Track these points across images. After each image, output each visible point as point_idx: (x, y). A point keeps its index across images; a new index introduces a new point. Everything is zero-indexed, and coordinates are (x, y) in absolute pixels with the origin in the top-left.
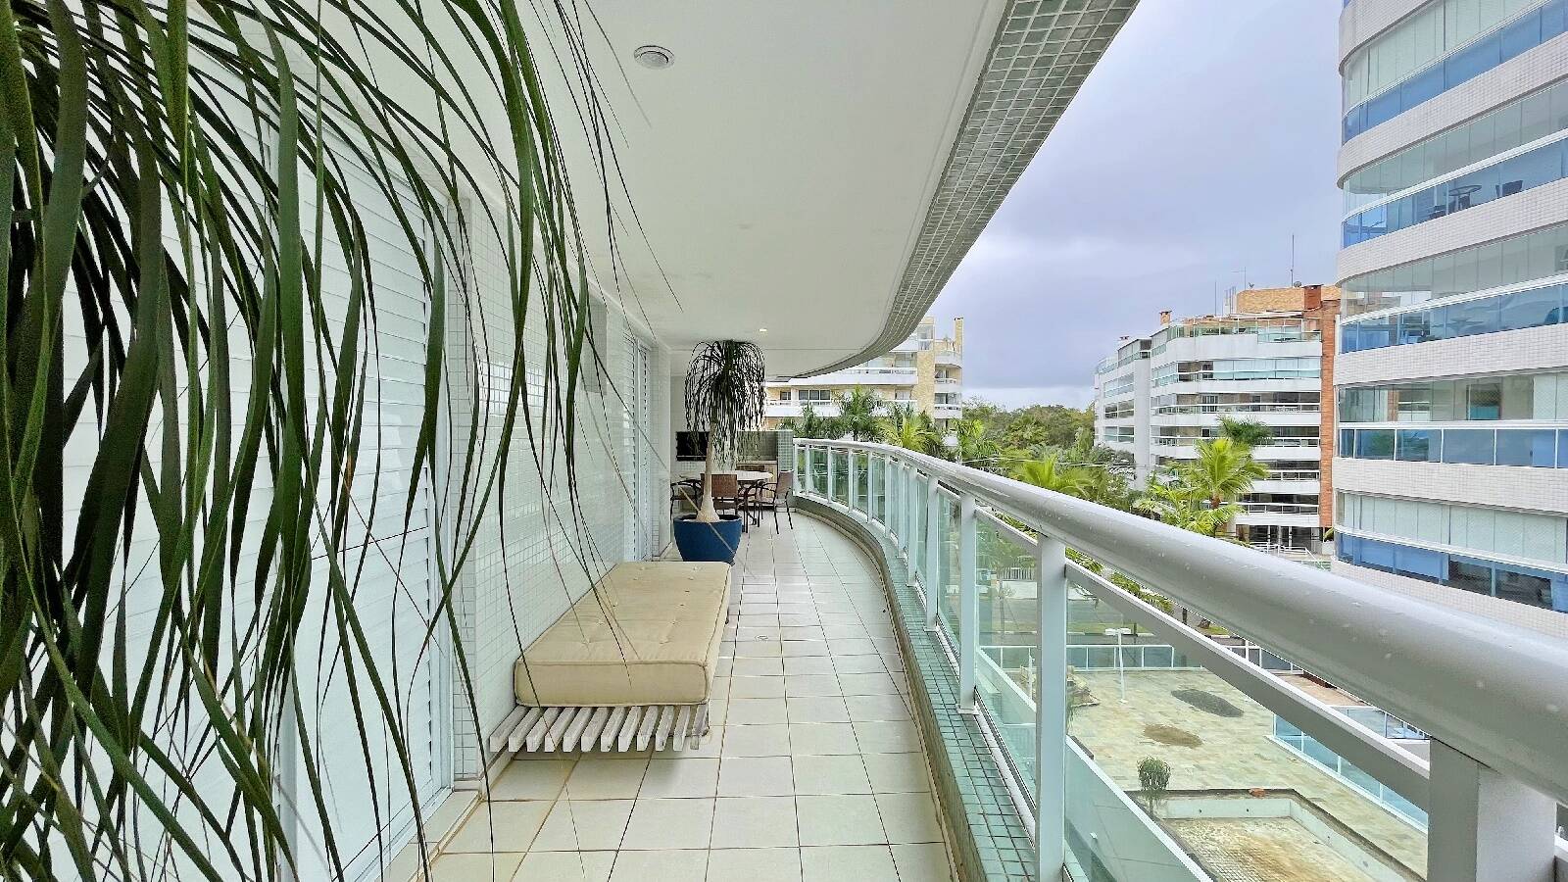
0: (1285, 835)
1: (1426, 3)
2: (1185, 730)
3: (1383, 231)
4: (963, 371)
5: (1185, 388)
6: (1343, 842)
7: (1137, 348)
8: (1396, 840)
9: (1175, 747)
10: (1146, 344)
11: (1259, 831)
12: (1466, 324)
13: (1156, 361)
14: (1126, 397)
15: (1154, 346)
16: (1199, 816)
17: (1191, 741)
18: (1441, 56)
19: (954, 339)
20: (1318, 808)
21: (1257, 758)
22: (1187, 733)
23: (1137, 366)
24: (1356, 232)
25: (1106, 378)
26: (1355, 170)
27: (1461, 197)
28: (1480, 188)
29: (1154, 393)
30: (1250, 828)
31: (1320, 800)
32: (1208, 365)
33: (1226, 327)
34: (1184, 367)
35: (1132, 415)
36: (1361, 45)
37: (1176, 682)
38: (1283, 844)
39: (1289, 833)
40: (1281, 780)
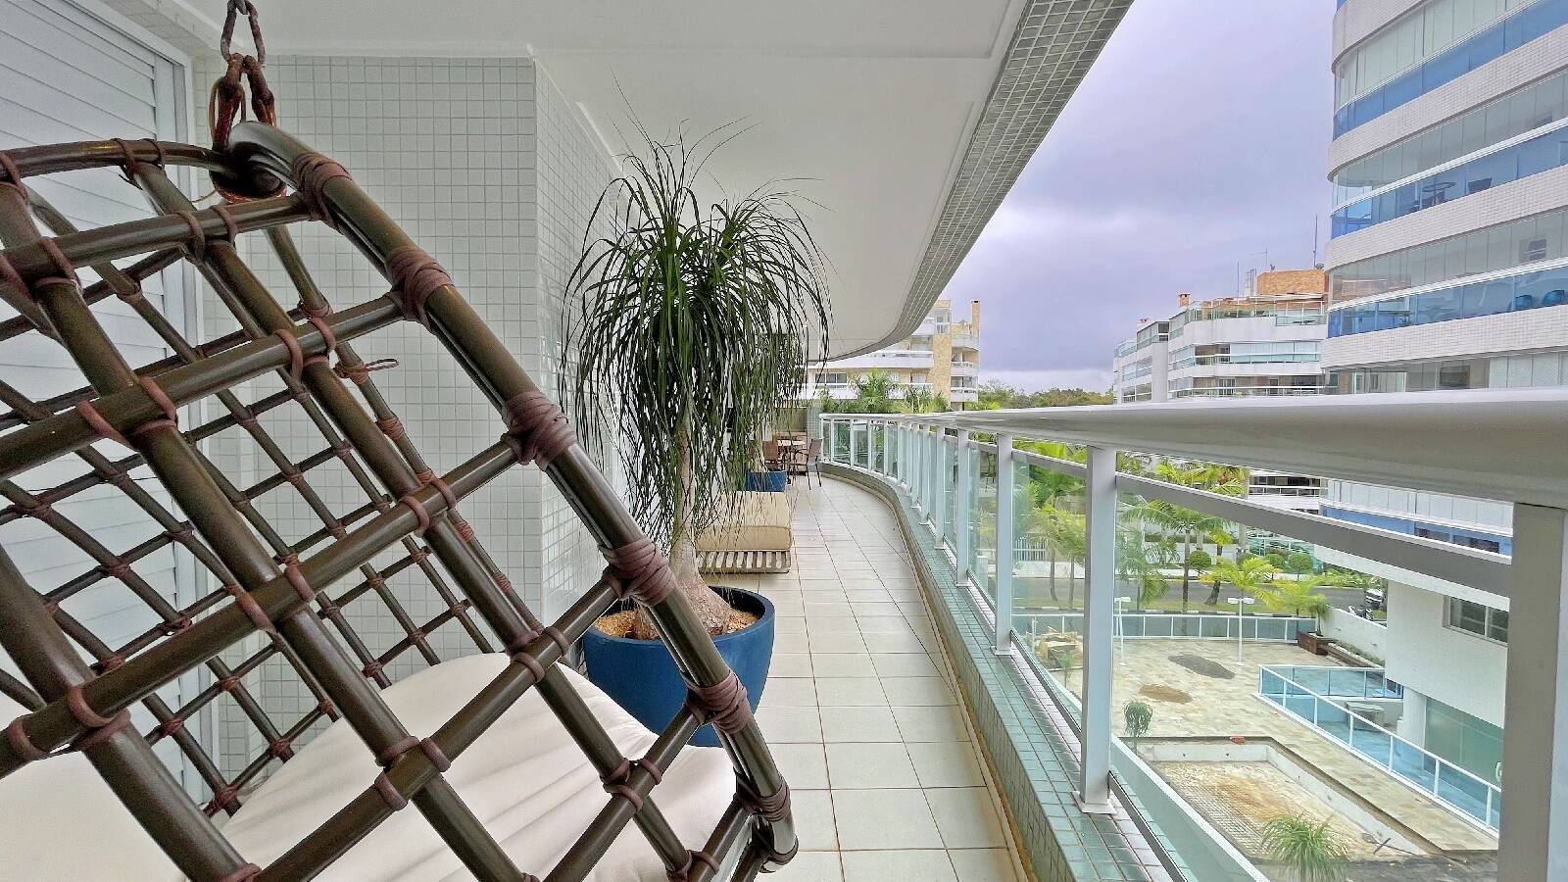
0: (1260, 775)
1: (1420, 3)
2: (1177, 688)
3: (1370, 223)
4: (979, 354)
5: (1201, 371)
6: (1312, 780)
7: (1156, 332)
8: (1360, 779)
9: (1166, 703)
10: (1164, 327)
11: (1237, 772)
12: (1438, 310)
13: (1173, 344)
14: (1144, 381)
15: (1172, 329)
16: (1184, 759)
17: (1182, 698)
18: (1420, 61)
19: (970, 322)
20: (1293, 753)
21: (1241, 712)
22: (1179, 691)
23: (1154, 350)
24: (1345, 223)
25: (1124, 361)
26: (1343, 166)
27: (1435, 193)
28: (1453, 184)
29: (1172, 376)
30: (1228, 768)
31: (1293, 746)
32: (1226, 349)
33: (1246, 310)
34: (1199, 350)
35: (1150, 398)
36: (1351, 47)
37: (1174, 649)
38: (1256, 783)
39: (1264, 773)
40: (1261, 729)
